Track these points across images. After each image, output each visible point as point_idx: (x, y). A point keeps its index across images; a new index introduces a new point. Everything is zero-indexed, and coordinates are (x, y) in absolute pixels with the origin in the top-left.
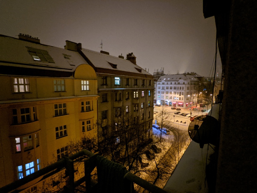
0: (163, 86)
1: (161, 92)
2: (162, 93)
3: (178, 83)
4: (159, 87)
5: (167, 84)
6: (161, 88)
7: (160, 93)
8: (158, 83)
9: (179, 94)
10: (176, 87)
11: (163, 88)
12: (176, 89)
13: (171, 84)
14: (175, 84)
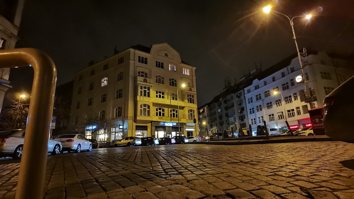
0: (257, 92)
1: (255, 110)
2: (258, 111)
3: (290, 71)
4: (250, 100)
5: (265, 84)
6: (254, 99)
7: (253, 112)
8: (246, 92)
9: (299, 98)
10: (287, 83)
11: (258, 98)
12: (288, 88)
13: (274, 80)
14: (283, 75)
